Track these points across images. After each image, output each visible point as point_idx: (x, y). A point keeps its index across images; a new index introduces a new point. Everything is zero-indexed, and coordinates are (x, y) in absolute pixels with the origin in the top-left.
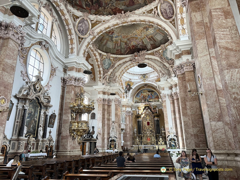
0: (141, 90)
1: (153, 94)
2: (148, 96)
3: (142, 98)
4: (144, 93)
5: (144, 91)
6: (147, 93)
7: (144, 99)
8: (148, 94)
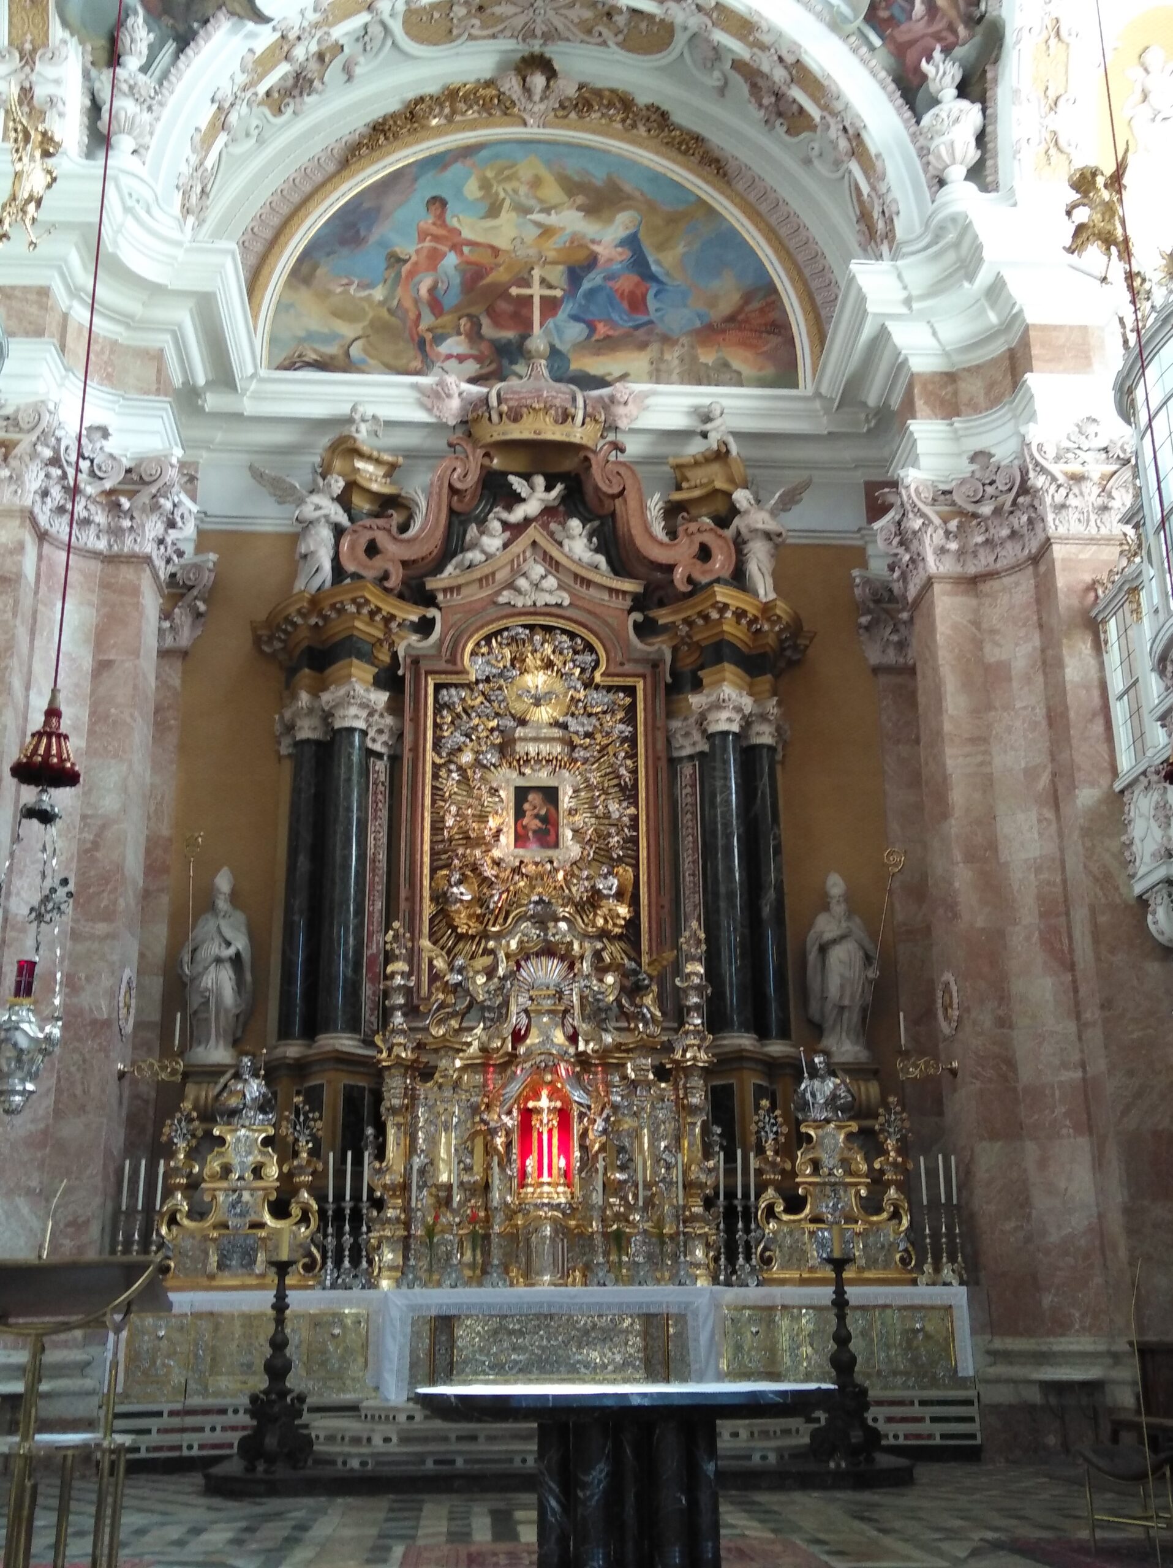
0: (439, 162)
1: (661, 262)
2: (575, 275)
3: (435, 305)
4: (494, 210)
5: (485, 185)
6: (547, 232)
7: (475, 335)
8: (577, 242)
